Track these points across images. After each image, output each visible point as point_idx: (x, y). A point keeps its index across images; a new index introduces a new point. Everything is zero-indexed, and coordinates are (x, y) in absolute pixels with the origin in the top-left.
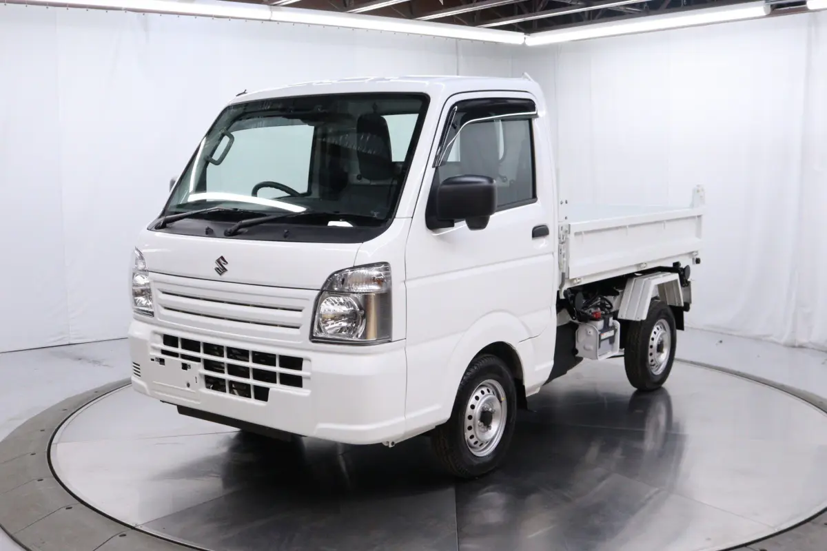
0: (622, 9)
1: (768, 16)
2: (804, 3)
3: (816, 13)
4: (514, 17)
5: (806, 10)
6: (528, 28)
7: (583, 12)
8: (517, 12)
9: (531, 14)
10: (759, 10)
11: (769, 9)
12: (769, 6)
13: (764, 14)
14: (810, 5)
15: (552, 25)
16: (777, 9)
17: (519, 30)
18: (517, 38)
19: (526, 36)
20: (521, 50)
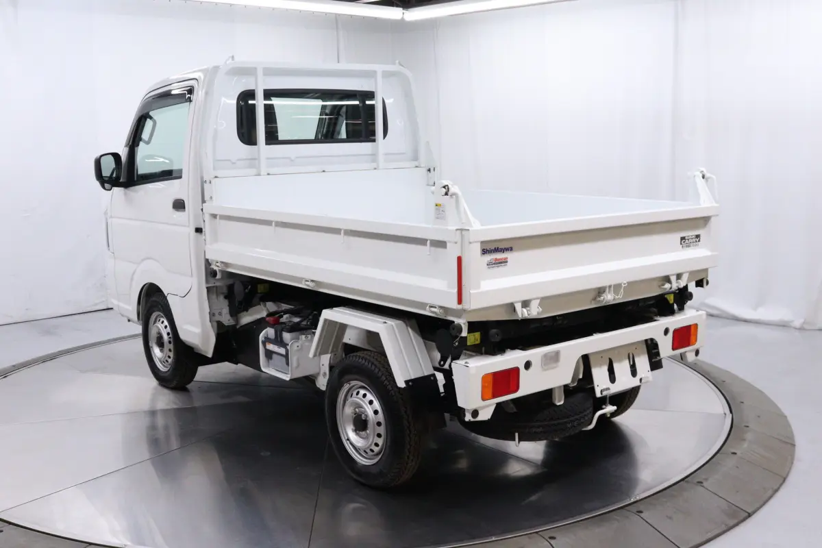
6: (405, 3)
15: (430, 0)
17: (397, 6)
18: (395, 13)
19: (404, 11)
20: (400, 25)
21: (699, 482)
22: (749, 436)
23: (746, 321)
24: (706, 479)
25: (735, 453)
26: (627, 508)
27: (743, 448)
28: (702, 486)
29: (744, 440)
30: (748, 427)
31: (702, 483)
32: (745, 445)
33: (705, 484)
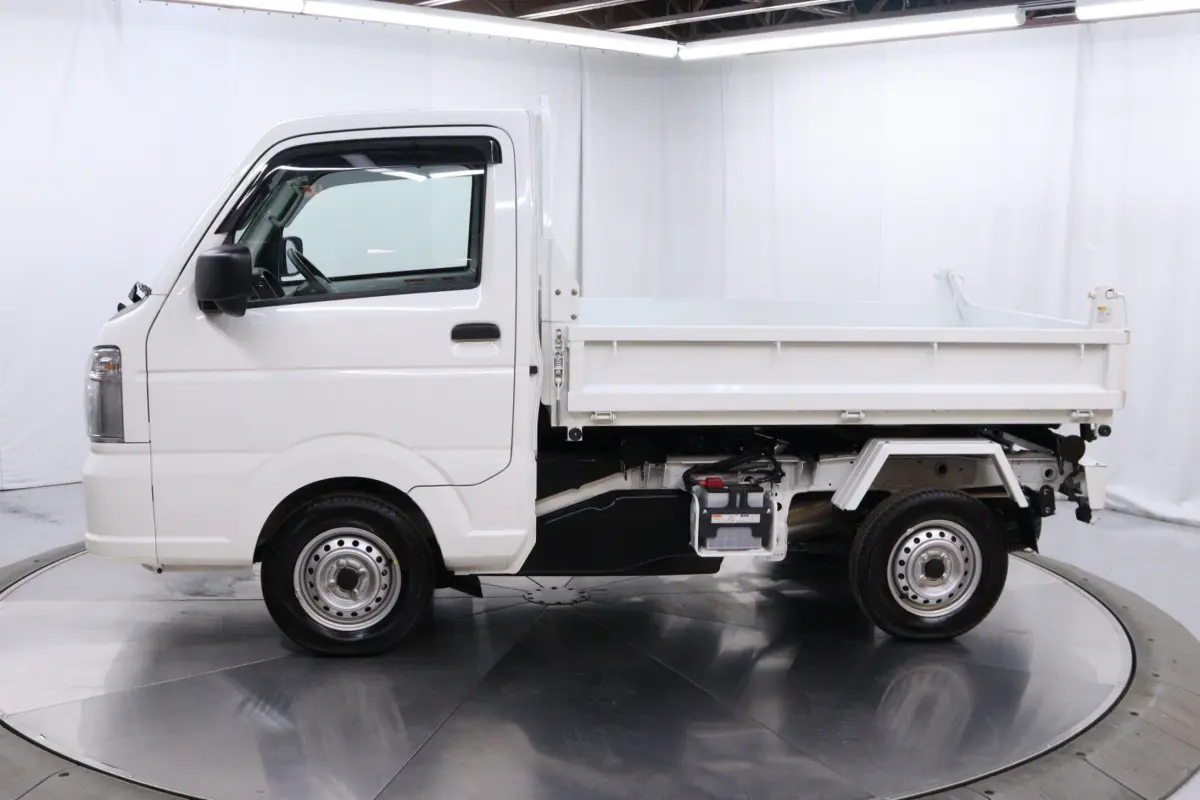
0: (817, 10)
1: (1021, 27)
2: (1071, 10)
3: (1091, 25)
4: (663, 17)
5: (1073, 20)
6: (682, 34)
7: (763, 14)
8: (668, 10)
9: (687, 14)
10: (1009, 16)
11: (1024, 17)
12: (1024, 13)
13: (1016, 24)
14: (1081, 12)
15: (719, 31)
16: (1035, 18)
17: (670, 38)
18: (666, 49)
19: (680, 46)
20: (672, 66)
21: (1078, 754)
22: (1159, 689)
23: (1164, 520)
24: (1091, 750)
25: (1134, 714)
26: (971, 786)
27: (1147, 707)
28: (1085, 760)
29: (1149, 695)
30: (1156, 676)
31: (1083, 754)
32: (1152, 703)
33: (1089, 757)
